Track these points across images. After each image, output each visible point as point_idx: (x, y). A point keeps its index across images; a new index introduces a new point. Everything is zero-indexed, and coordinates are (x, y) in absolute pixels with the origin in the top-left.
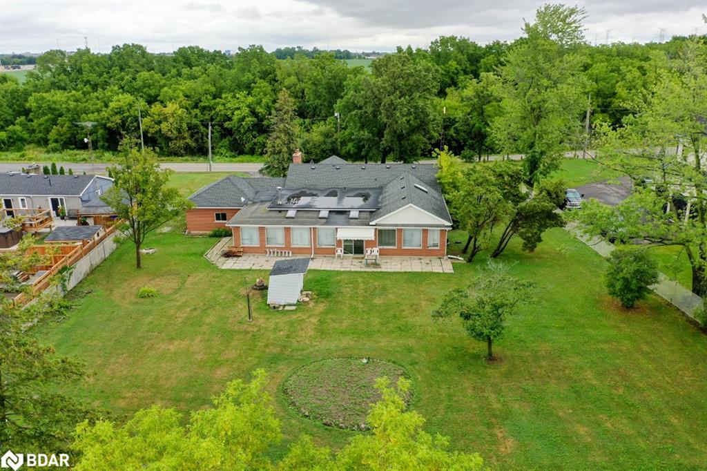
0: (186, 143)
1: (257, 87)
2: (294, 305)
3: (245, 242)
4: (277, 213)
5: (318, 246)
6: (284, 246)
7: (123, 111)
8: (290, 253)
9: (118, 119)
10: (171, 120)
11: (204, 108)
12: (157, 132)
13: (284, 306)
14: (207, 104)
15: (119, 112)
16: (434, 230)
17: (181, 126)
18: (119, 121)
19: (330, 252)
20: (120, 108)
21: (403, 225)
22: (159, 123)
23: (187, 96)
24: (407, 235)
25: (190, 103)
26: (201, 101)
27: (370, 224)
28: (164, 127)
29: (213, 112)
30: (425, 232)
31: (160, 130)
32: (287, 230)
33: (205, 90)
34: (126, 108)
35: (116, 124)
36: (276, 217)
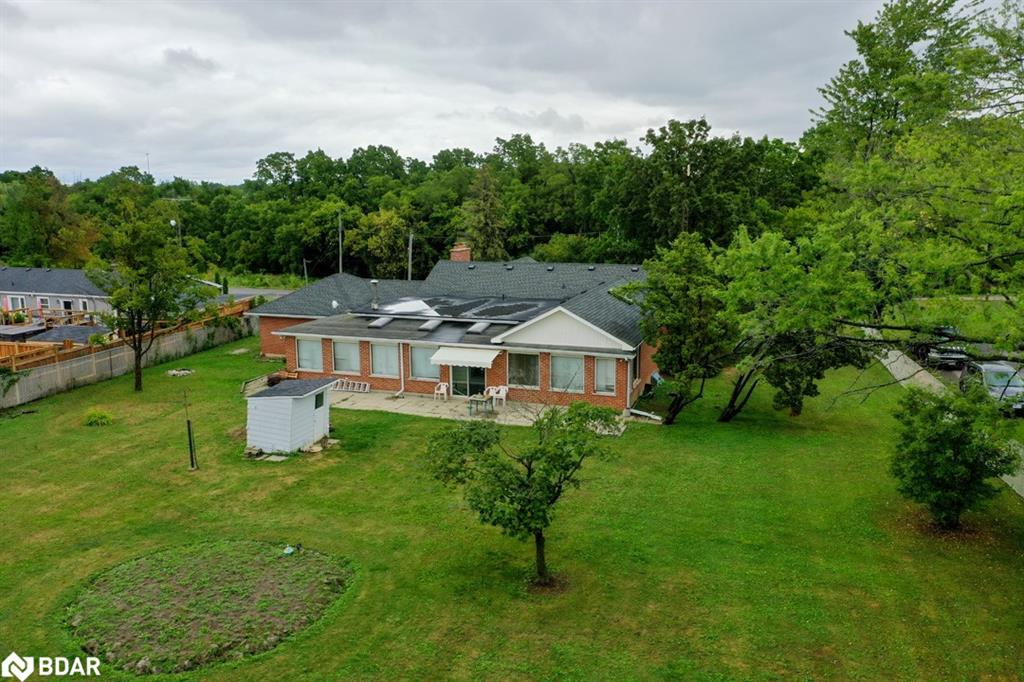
0: (401, 267)
1: (510, 190)
2: (286, 455)
3: (303, 363)
4: (364, 320)
5: (411, 378)
6: (359, 374)
7: (326, 221)
8: (368, 385)
9: (316, 232)
10: (382, 233)
11: (437, 220)
12: (362, 250)
13: (271, 455)
14: (439, 215)
15: (321, 221)
16: (606, 359)
17: (395, 243)
18: (317, 235)
20: (321, 217)
21: (549, 347)
22: (366, 237)
23: (417, 205)
25: (418, 213)
26: (433, 211)
27: (493, 340)
28: (372, 243)
29: (447, 226)
30: (590, 360)
31: (367, 247)
32: (364, 345)
33: (443, 196)
34: (330, 217)
35: (314, 238)
36: (355, 326)
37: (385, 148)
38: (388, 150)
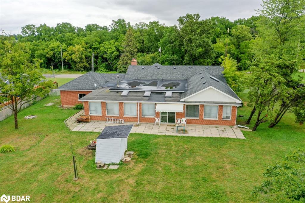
0: (84, 65)
1: (121, 38)
2: (117, 164)
3: (92, 112)
5: (142, 117)
6: (119, 116)
7: (55, 49)
8: (123, 120)
9: (51, 53)
10: (77, 53)
11: (94, 48)
12: (70, 59)
13: (109, 165)
15: (53, 49)
17: (82, 56)
18: (52, 54)
19: (150, 121)
21: (205, 102)
22: (71, 55)
23: (87, 43)
24: (207, 110)
25: (88, 46)
26: (93, 45)
27: (181, 100)
28: (74, 57)
29: (99, 50)
30: (221, 107)
31: (71, 58)
32: (121, 104)
33: (96, 40)
34: (56, 48)
35: (51, 55)
36: (114, 96)
37: (68, 23)
38: (69, 24)
